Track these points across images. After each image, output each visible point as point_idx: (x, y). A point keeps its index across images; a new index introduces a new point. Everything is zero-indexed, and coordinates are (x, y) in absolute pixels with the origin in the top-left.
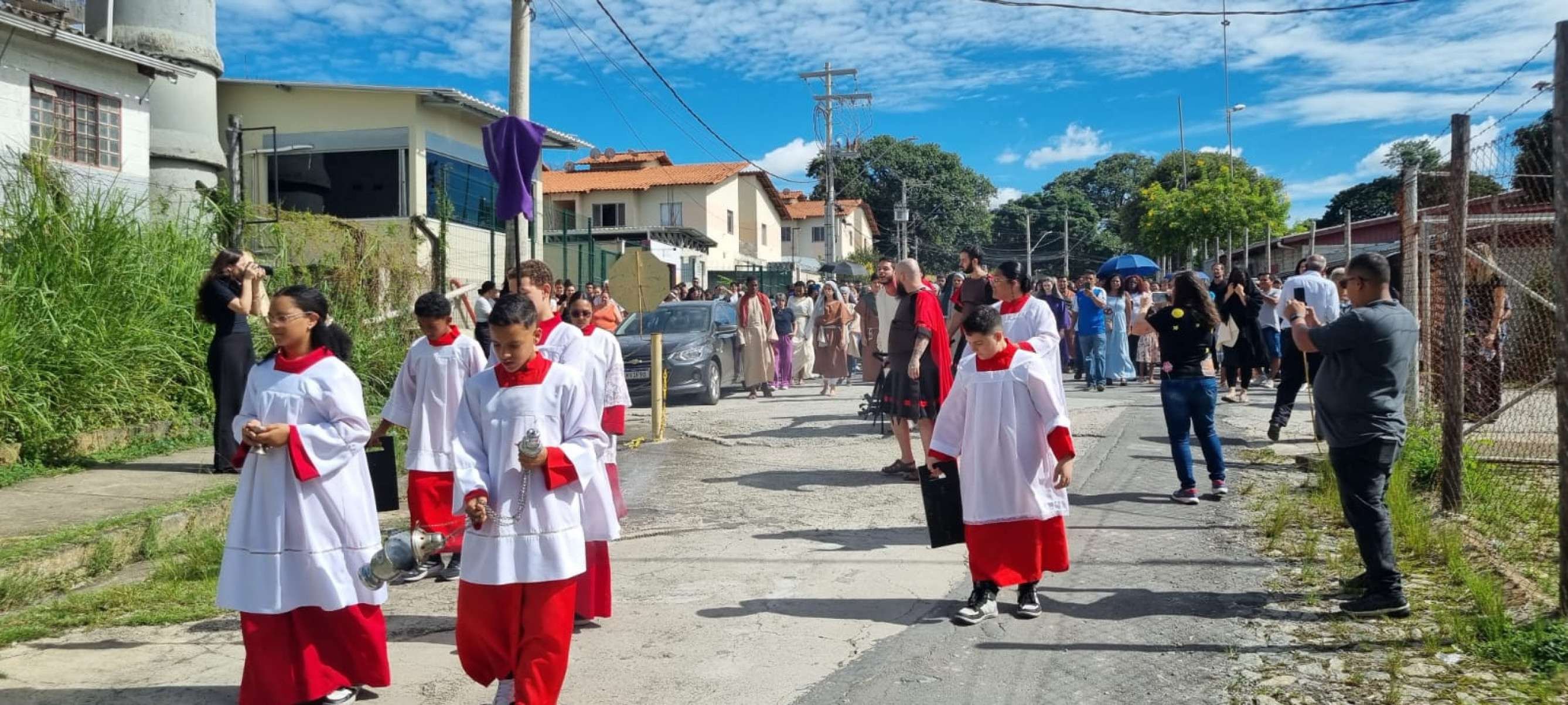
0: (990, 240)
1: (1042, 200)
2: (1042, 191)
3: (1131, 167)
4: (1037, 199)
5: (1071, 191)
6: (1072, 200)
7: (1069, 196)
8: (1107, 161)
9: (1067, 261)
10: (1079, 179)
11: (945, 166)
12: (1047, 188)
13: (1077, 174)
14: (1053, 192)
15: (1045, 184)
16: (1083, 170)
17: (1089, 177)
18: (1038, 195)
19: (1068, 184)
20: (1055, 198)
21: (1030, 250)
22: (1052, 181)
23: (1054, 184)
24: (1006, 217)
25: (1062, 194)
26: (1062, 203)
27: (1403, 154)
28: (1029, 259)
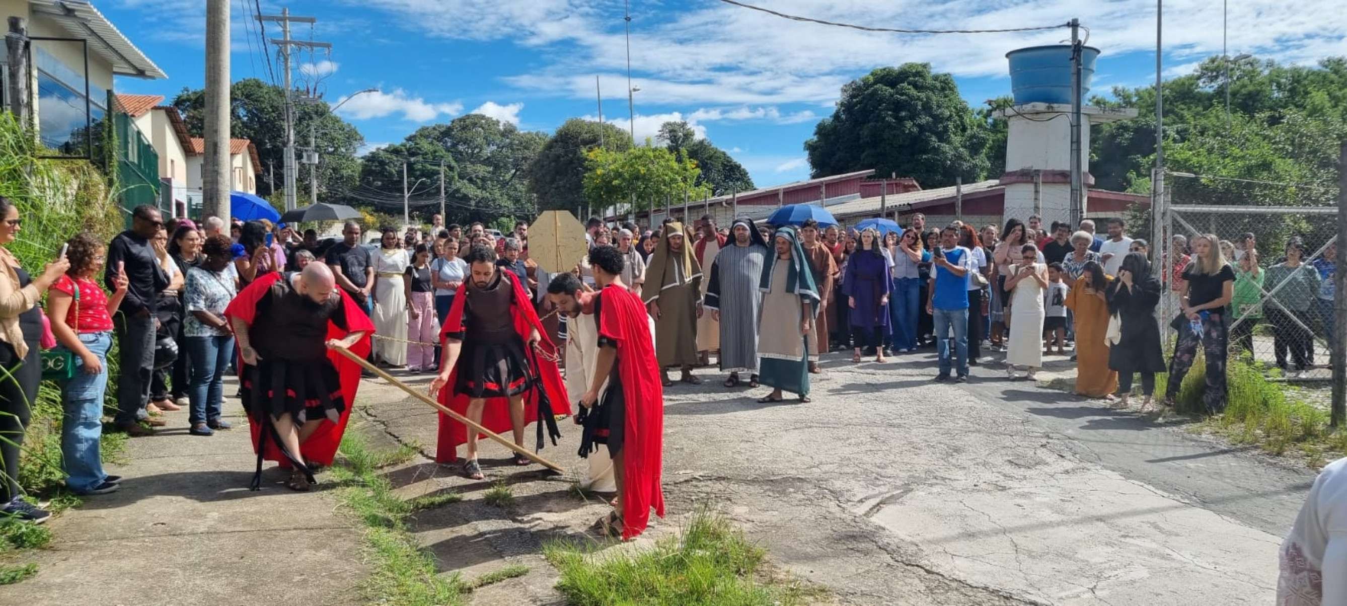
0: (358, 183)
1: (408, 150)
2: (404, 141)
3: (481, 126)
4: (403, 149)
5: (431, 143)
6: (435, 152)
7: (432, 148)
8: (460, 120)
9: (443, 205)
10: (437, 133)
11: (316, 113)
12: (410, 139)
13: (434, 129)
14: (416, 144)
15: (408, 136)
16: (439, 126)
17: (447, 132)
18: (404, 145)
19: (427, 137)
20: (420, 149)
21: (407, 195)
22: (414, 133)
23: (414, 136)
24: (377, 164)
25: (425, 145)
26: (426, 154)
27: (670, 132)
28: (406, 202)
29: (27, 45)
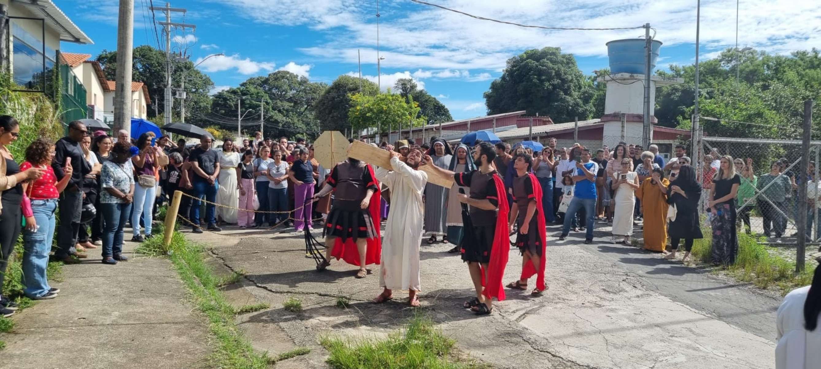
0: (210, 111)
1: (242, 92)
2: (239, 86)
3: (287, 78)
4: (239, 91)
5: (256, 88)
6: (258, 93)
7: (256, 91)
8: (274, 74)
9: (262, 126)
10: (259, 82)
11: (185, 67)
12: (243, 85)
13: (258, 79)
14: (247, 88)
15: (241, 83)
16: (261, 78)
17: (266, 81)
18: (239, 89)
19: (253, 84)
20: (249, 91)
21: (240, 119)
22: (245, 81)
23: (246, 83)
24: (222, 100)
25: (252, 89)
26: (253, 94)
27: (402, 84)
28: (239, 123)
29: (7, 21)
